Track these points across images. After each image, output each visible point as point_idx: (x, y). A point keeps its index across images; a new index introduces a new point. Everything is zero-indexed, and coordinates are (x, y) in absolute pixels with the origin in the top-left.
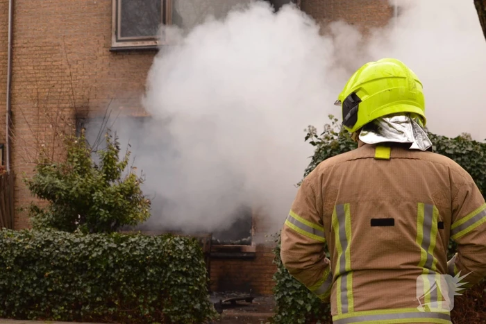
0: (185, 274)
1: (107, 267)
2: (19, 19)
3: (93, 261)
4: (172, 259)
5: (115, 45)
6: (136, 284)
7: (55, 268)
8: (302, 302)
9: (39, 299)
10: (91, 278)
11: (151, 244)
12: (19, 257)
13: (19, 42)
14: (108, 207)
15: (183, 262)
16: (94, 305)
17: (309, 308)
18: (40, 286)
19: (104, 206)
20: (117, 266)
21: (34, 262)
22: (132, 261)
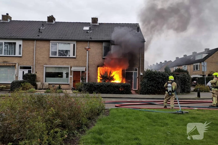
5: (103, 57)
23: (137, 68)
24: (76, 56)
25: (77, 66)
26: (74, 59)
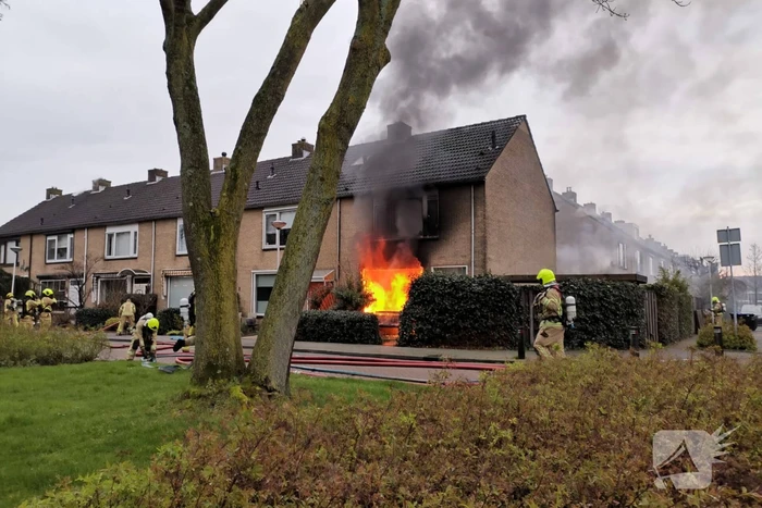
3: (340, 320)
7: (328, 323)
9: (324, 334)
12: (317, 320)
16: (341, 337)
18: (324, 330)
20: (347, 322)
21: (322, 321)
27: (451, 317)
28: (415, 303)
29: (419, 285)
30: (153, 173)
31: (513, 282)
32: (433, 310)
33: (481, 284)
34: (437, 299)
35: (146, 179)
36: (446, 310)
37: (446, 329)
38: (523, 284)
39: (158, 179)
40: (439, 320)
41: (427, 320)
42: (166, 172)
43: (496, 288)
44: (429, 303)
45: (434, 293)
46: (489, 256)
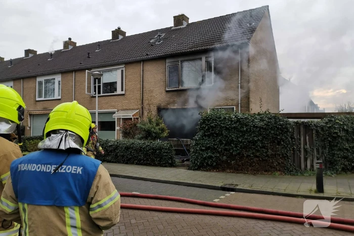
0: (167, 152)
1: (147, 150)
2: (144, 84)
3: (144, 148)
4: (163, 148)
5: (167, 89)
6: (155, 155)
7: (134, 150)
8: (196, 162)
9: (131, 158)
10: (143, 153)
11: (158, 144)
12: (126, 147)
13: (144, 90)
14: (155, 133)
15: (166, 149)
16: (144, 161)
17: (198, 164)
18: (131, 155)
19: (154, 133)
20: (149, 150)
21: (129, 148)
22: (153, 149)
23: (235, 107)
24: (125, 90)
25: (127, 110)
26: (122, 97)
27: (236, 147)
28: (205, 136)
29: (209, 120)
30: (28, 52)
31: (288, 118)
32: (220, 141)
33: (262, 120)
34: (225, 133)
35: (24, 56)
36: (232, 141)
37: (231, 157)
38: (295, 120)
39: (31, 55)
40: (226, 150)
41: (215, 149)
42: (36, 52)
43: (275, 123)
44: (218, 135)
45: (222, 128)
46: (251, 99)
